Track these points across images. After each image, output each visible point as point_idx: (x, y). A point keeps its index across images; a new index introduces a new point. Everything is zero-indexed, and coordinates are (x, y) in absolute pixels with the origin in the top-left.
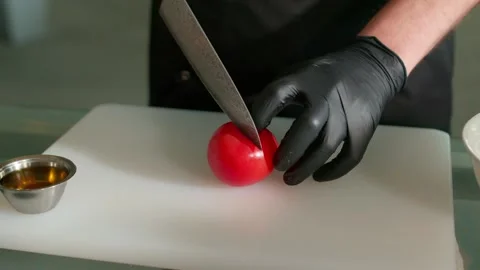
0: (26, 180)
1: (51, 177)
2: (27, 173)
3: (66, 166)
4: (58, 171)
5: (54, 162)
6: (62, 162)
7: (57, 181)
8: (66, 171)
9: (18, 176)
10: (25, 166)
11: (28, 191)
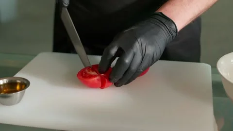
0: (6, 89)
1: (18, 87)
2: (6, 86)
3: (25, 82)
4: (21, 84)
5: (19, 80)
6: (23, 80)
7: (21, 89)
8: (25, 84)
9: (2, 87)
10: (5, 82)
11: (6, 95)
